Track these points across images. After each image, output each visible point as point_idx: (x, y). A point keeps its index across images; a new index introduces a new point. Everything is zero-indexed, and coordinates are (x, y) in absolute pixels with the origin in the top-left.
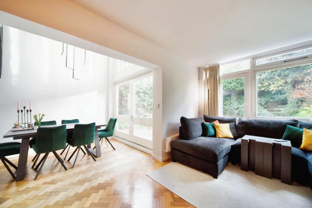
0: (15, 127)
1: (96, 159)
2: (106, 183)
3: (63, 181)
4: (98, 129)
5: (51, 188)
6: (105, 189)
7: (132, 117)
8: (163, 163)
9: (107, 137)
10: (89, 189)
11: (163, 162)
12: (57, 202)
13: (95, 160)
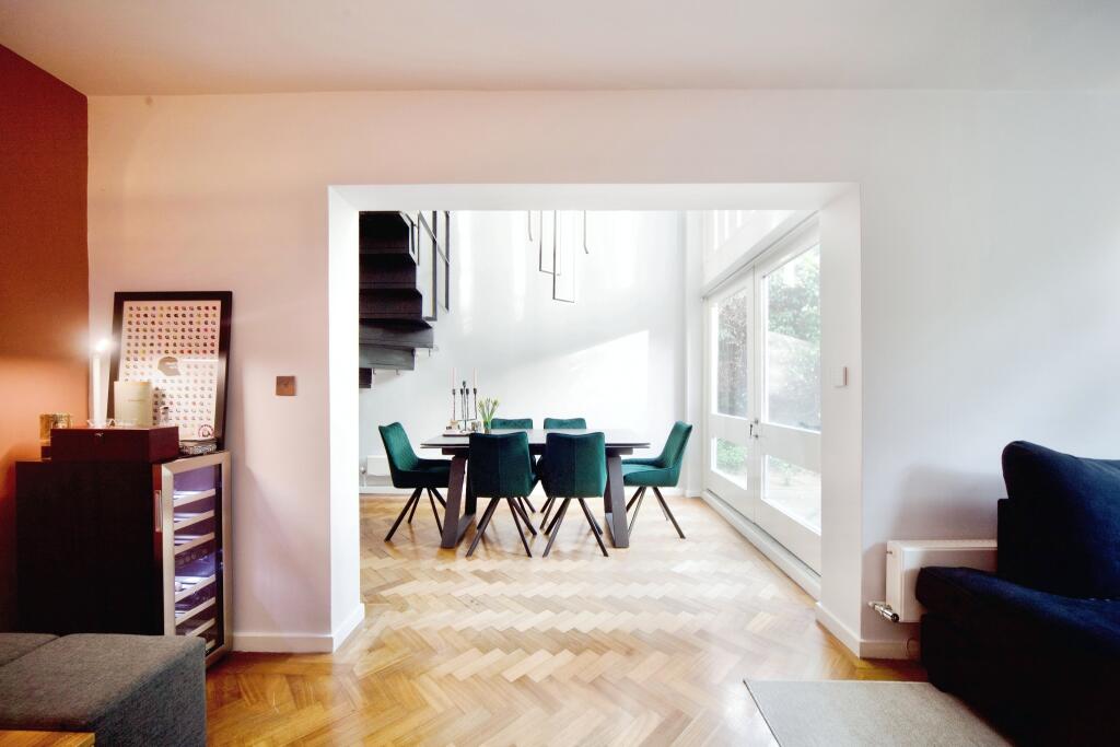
0: (450, 428)
1: (609, 550)
2: (596, 637)
3: (508, 583)
4: (624, 457)
5: (479, 588)
6: (577, 653)
7: (757, 422)
8: (863, 664)
9: (660, 489)
10: (543, 630)
11: (864, 659)
12: (468, 628)
13: (606, 554)
